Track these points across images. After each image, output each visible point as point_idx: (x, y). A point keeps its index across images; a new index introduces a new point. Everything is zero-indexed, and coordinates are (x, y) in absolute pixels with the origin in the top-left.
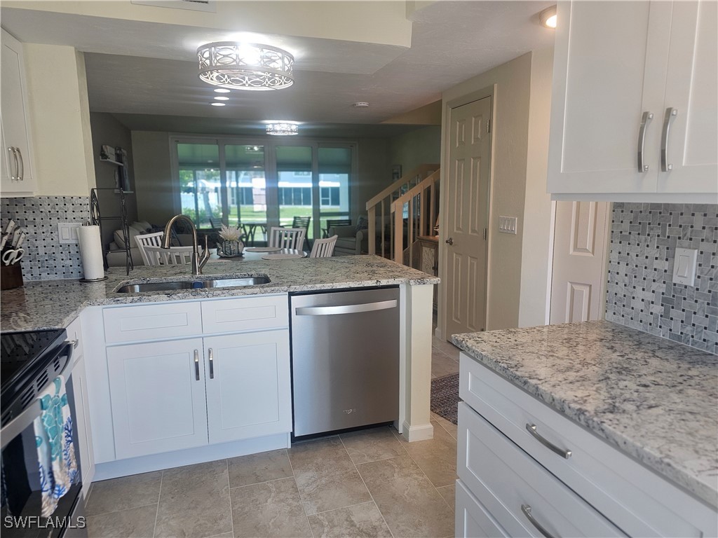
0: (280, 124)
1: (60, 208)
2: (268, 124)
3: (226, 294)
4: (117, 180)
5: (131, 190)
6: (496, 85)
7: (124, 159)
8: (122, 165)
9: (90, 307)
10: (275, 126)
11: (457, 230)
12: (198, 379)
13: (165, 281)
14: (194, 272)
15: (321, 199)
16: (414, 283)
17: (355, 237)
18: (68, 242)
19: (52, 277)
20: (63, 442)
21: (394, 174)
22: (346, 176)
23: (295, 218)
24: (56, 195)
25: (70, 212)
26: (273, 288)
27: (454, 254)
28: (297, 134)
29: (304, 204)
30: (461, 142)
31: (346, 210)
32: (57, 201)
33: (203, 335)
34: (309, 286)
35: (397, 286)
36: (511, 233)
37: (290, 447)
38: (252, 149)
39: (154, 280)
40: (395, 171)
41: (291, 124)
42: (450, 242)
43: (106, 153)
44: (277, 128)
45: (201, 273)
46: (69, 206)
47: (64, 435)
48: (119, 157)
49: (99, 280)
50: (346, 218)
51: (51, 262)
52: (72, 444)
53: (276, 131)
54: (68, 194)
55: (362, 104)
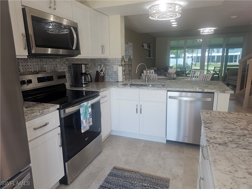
0: (206, 29)
1: (114, 62)
2: (201, 30)
3: (146, 88)
4: (148, 54)
5: (153, 57)
7: (151, 47)
8: (150, 49)
9: (112, 88)
10: (204, 31)
12: (137, 113)
13: (136, 84)
14: (145, 82)
16: (220, 92)
18: (115, 71)
19: (112, 80)
20: (88, 117)
23: (215, 67)
24: (114, 58)
25: (116, 63)
32: (114, 60)
33: (139, 100)
35: (213, 93)
37: (166, 143)
38: (199, 40)
39: (134, 83)
41: (211, 29)
43: (144, 46)
45: (148, 82)
46: (116, 61)
47: (88, 115)
48: (149, 47)
49: (121, 82)
51: (112, 76)
52: (91, 118)
53: (205, 33)
54: (116, 58)
55: (234, 17)
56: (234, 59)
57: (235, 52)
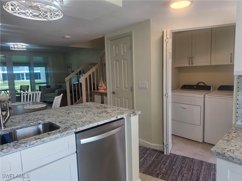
0: (17, 45)
2: (11, 45)
6: (133, 32)
11: (116, 88)
15: (21, 77)
16: (132, 116)
17: (55, 92)
21: (68, 67)
22: (44, 68)
23: (21, 86)
26: (67, 132)
27: (116, 98)
28: (26, 49)
29: (17, 80)
30: (116, 53)
31: (45, 81)
34: (87, 126)
35: (123, 118)
36: (146, 88)
40: (69, 66)
41: (23, 45)
42: (114, 93)
44: (16, 46)
45: (5, 127)
50: (45, 85)
55: (68, 37)
56: (22, 77)
57: (20, 70)
